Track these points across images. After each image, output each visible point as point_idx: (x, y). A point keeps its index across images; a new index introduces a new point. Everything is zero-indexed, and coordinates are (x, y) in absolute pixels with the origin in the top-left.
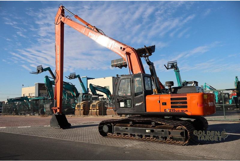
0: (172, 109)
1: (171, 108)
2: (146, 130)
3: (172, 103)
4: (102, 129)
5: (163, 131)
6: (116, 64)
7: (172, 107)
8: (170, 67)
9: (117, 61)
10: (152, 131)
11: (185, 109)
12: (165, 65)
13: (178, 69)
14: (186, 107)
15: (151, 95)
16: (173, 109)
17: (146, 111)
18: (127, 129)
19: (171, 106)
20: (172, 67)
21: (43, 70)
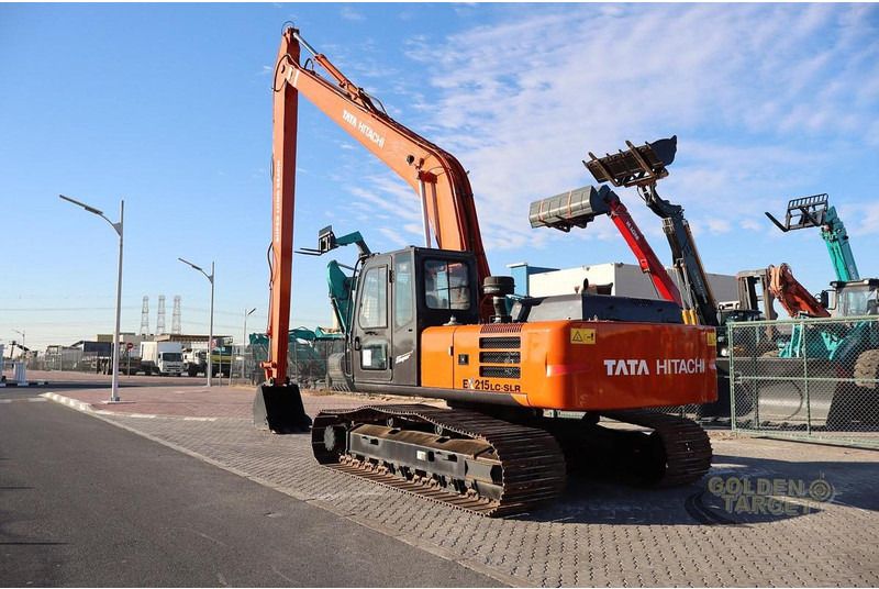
0: (481, 379)
1: (481, 375)
2: (419, 452)
3: (483, 357)
4: (323, 440)
5: (453, 458)
6: (545, 217)
7: (483, 371)
8: (795, 221)
9: (549, 202)
10: (431, 456)
11: (512, 382)
12: (768, 214)
13: (841, 227)
14: (516, 373)
15: (441, 325)
16: (484, 379)
17: (419, 384)
18: (375, 442)
19: (481, 368)
20: (806, 221)
21: (334, 243)
